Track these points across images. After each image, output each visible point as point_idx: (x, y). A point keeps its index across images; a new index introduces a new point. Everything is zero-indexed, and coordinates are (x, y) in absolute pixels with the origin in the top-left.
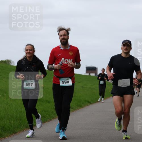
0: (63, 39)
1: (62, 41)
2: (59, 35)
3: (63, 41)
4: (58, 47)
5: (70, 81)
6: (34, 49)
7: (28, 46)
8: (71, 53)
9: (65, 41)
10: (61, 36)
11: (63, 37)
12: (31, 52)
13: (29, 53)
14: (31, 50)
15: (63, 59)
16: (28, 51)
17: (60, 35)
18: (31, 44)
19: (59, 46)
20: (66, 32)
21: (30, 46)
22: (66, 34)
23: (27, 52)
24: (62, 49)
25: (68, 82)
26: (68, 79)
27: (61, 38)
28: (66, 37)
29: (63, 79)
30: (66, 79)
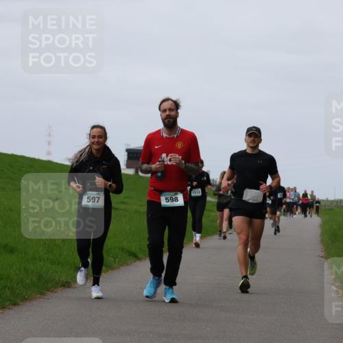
0: (168, 117)
1: (166, 120)
2: (160, 110)
3: (168, 121)
4: (159, 132)
5: (180, 198)
6: (106, 134)
7: (95, 130)
8: (179, 145)
9: (171, 120)
10: (165, 111)
11: (168, 113)
12: (101, 140)
13: (98, 142)
14: (101, 138)
15: (164, 155)
16: (96, 140)
17: (162, 109)
18: (100, 125)
19: (160, 130)
20: (174, 104)
21: (99, 130)
22: (173, 107)
23: (93, 140)
24: (165, 135)
25: (177, 200)
26: (176, 194)
27: (164, 115)
28: (173, 113)
29: (167, 193)
30: (173, 193)
